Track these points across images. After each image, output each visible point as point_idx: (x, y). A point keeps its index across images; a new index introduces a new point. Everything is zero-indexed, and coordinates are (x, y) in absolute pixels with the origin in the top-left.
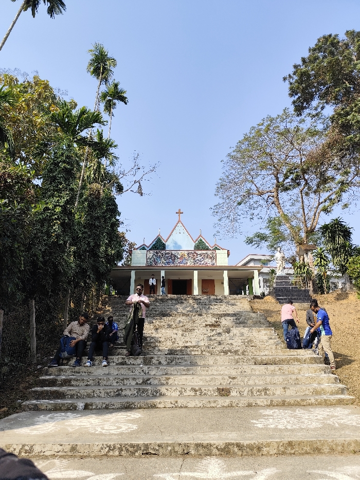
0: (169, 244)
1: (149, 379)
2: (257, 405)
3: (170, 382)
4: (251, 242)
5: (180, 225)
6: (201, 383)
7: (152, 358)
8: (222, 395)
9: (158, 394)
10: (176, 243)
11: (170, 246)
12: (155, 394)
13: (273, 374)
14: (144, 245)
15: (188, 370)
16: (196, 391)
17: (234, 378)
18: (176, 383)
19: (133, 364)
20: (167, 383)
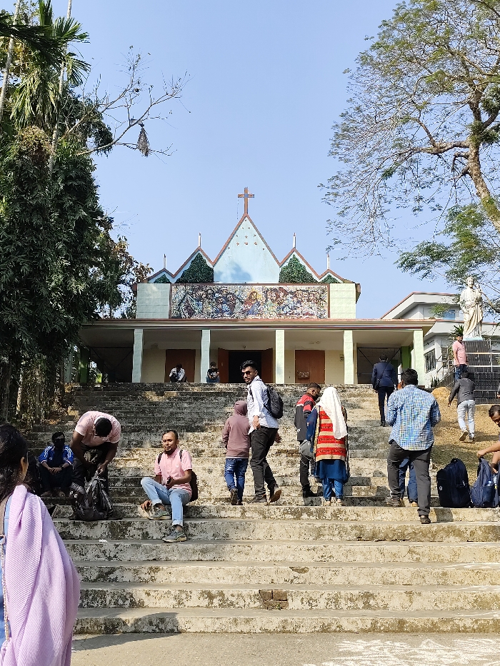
0: (221, 270)
1: (112, 570)
2: (340, 630)
3: (160, 577)
4: (411, 265)
5: (246, 223)
6: (229, 580)
7: (129, 524)
8: (268, 607)
9: (128, 602)
10: (238, 269)
11: (223, 273)
12: (120, 602)
13: (394, 561)
14: (164, 270)
15: (204, 551)
16: (211, 597)
17: (303, 571)
18: (173, 579)
19: (87, 538)
20: (153, 579)
